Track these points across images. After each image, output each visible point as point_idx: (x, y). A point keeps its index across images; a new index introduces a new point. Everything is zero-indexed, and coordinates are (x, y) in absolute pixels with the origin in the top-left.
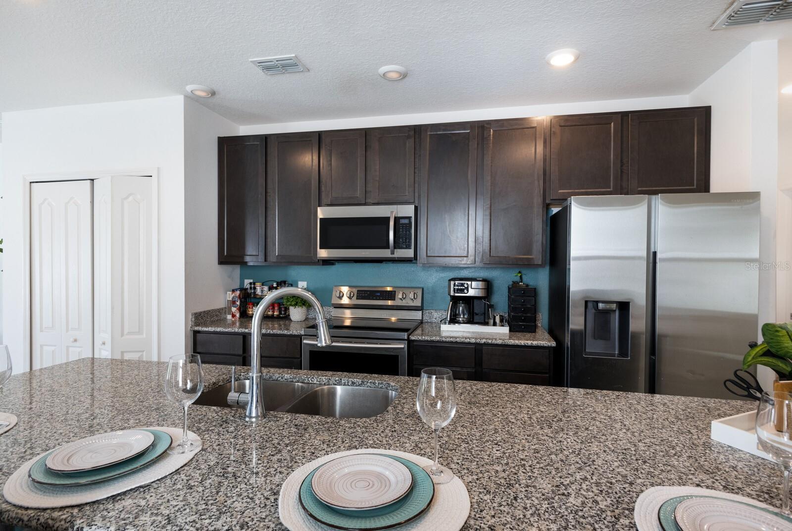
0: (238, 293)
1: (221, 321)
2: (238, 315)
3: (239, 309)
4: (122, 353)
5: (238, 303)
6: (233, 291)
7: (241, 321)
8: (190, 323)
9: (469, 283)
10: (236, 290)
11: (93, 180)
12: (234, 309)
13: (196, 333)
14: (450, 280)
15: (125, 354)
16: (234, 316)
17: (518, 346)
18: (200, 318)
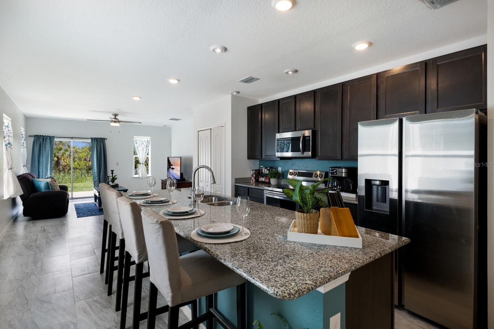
0: (254, 171)
1: (249, 183)
2: (254, 181)
3: (255, 178)
4: (216, 191)
5: (254, 176)
6: (253, 170)
7: (256, 183)
8: (234, 182)
9: (337, 169)
10: (254, 170)
11: (211, 129)
12: (253, 178)
13: (236, 186)
14: (330, 168)
15: (217, 192)
16: (253, 181)
17: (347, 203)
18: (237, 180)
